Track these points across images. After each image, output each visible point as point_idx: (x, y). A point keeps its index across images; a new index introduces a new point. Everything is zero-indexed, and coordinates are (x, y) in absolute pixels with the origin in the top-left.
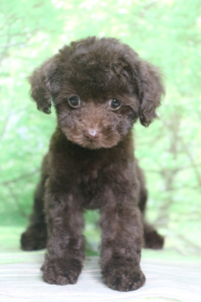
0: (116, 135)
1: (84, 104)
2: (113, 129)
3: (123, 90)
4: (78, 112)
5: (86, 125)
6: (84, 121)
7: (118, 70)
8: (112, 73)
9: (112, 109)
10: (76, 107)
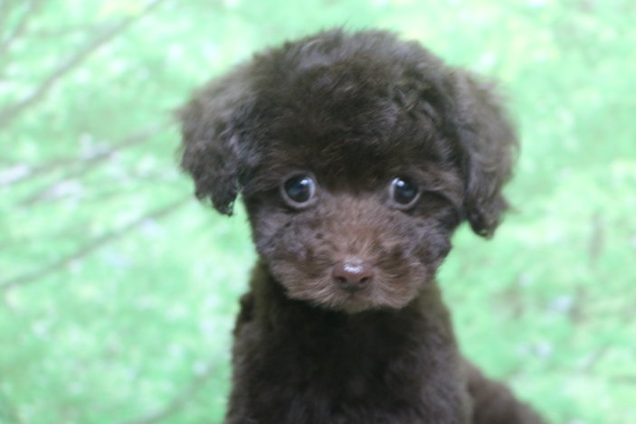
0: (416, 268)
1: (325, 195)
2: (407, 254)
3: (425, 154)
4: (310, 215)
5: (335, 249)
6: (327, 236)
7: (409, 101)
8: (395, 108)
9: (398, 205)
10: (303, 205)
